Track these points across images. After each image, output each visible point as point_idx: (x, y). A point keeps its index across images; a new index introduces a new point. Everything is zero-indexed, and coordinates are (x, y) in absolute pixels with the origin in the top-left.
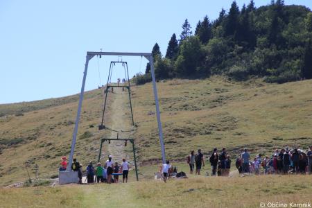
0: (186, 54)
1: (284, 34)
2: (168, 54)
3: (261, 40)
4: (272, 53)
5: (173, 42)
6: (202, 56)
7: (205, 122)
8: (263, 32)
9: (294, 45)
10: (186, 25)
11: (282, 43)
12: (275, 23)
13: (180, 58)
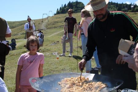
0: (62, 10)
1: (78, 6)
2: (60, 10)
3: (74, 7)
4: (76, 9)
5: (60, 8)
6: (65, 10)
7: (61, 20)
8: (74, 6)
9: (79, 8)
10: (62, 5)
11: (77, 7)
12: (76, 4)
13: (61, 10)
